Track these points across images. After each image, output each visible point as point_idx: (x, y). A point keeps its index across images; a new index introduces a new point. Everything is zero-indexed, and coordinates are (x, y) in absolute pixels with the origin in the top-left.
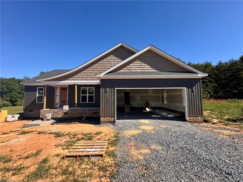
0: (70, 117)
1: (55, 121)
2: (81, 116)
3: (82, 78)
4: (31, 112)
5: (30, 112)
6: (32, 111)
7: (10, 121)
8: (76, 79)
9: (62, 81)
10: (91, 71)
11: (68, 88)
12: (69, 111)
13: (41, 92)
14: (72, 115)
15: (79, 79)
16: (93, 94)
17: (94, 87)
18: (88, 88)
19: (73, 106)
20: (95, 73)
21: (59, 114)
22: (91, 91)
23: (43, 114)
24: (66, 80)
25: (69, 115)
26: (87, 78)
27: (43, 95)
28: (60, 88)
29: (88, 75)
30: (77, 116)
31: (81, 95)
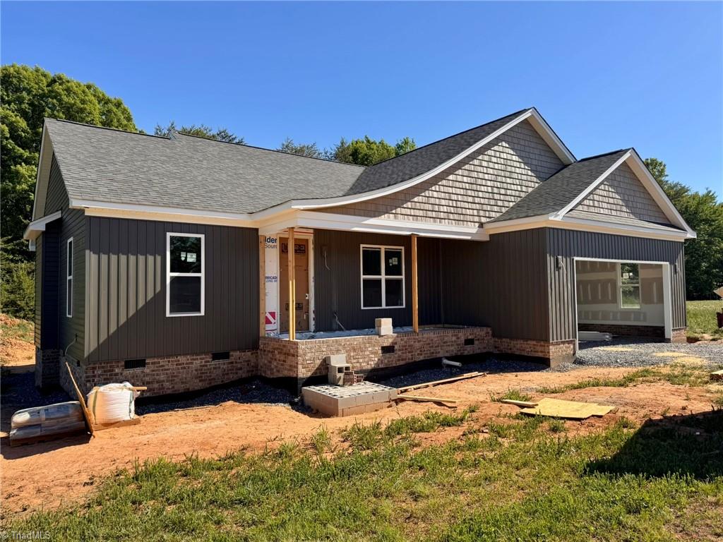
0: (404, 362)
2: (434, 356)
4: (138, 370)
5: (128, 372)
6: (141, 363)
9: (371, 217)
10: (450, 190)
11: (311, 246)
12: (399, 339)
13: (186, 258)
14: (409, 355)
15: (421, 213)
16: (401, 275)
17: (403, 248)
18: (383, 248)
19: (334, 326)
20: (460, 198)
21: (367, 353)
22: (394, 261)
23: (308, 362)
24: (385, 213)
25: (399, 356)
26: (442, 215)
27: (202, 275)
28: (278, 241)
29: (443, 202)
30: (421, 358)
31: (363, 277)
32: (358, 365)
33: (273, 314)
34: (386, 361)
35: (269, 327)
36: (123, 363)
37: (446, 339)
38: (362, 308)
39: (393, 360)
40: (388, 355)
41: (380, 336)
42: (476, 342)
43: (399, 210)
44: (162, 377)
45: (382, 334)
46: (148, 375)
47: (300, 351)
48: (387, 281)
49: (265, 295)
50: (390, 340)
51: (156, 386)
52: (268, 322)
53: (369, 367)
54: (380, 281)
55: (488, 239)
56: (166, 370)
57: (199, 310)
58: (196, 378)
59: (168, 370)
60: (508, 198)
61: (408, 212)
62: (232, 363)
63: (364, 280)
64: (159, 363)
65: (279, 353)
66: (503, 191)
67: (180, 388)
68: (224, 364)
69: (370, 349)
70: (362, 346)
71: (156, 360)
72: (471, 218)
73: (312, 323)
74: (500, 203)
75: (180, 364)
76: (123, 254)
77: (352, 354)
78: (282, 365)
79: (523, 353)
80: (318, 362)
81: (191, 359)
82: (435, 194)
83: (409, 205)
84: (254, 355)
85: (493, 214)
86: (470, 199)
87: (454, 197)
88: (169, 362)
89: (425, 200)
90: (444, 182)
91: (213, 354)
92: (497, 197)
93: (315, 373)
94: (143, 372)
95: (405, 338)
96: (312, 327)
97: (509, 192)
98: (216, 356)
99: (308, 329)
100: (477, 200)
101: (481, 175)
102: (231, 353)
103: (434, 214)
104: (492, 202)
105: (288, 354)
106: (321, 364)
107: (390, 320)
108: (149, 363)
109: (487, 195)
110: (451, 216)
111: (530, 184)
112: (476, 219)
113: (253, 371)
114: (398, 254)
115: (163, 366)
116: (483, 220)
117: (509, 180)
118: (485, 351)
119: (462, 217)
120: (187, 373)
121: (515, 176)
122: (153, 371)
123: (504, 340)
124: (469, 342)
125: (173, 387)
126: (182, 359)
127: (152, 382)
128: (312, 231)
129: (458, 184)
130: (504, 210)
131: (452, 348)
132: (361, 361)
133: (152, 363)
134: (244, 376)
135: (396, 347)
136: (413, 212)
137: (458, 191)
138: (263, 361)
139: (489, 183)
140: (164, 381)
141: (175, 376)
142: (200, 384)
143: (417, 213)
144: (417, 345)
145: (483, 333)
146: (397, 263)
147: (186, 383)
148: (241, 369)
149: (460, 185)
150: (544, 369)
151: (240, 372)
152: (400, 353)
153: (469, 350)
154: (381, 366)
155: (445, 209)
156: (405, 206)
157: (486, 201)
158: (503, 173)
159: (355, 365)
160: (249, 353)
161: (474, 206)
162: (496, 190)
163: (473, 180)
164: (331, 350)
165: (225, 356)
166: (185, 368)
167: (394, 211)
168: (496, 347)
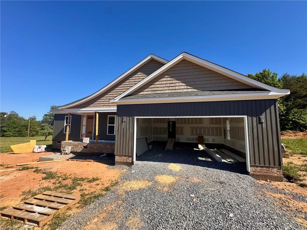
1: (75, 156)
2: (101, 152)
3: (104, 105)
5: (58, 143)
7: (36, 152)
8: (98, 105)
18: (115, 116)
25: (89, 150)
27: (70, 124)
28: (86, 116)
30: (96, 152)
33: (84, 134)
38: (107, 134)
41: (83, 143)
47: (62, 144)
49: (82, 129)
53: (79, 151)
63: (109, 126)
70: (78, 145)
73: (93, 137)
107: (89, 138)
135: (88, 147)
154: (83, 152)
159: (75, 150)
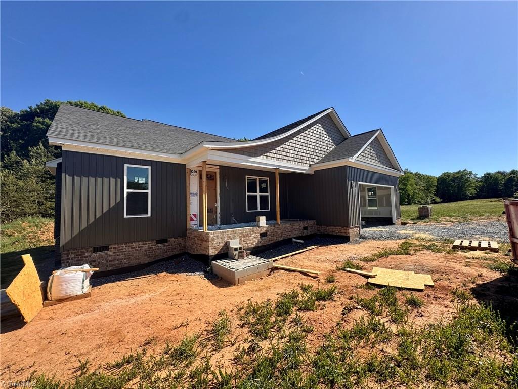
0: (272, 242)
4: (103, 253)
5: (95, 255)
6: (106, 248)
7: (81, 293)
9: (253, 157)
10: (294, 145)
11: (218, 176)
12: (270, 229)
13: (138, 181)
14: (275, 238)
15: (280, 157)
16: (268, 193)
17: (268, 178)
18: (258, 178)
19: (232, 222)
20: (300, 150)
21: (252, 237)
22: (264, 185)
23: (215, 245)
24: (261, 155)
25: (270, 238)
26: (291, 159)
27: (149, 191)
28: (198, 172)
29: (291, 152)
30: (282, 239)
31: (247, 194)
32: (246, 245)
33: (195, 215)
34: (263, 242)
35: (192, 223)
36: (92, 249)
37: (294, 227)
38: (247, 211)
39: (267, 241)
40: (263, 238)
41: (259, 227)
42: (309, 228)
43: (268, 154)
44: (121, 257)
45: (260, 226)
46: (110, 256)
47: (210, 238)
48: (260, 196)
49: (190, 204)
50: (265, 229)
51: (117, 262)
52: (192, 220)
53: (253, 246)
54: (256, 196)
55: (313, 173)
56: (123, 252)
57: (147, 213)
58: (145, 256)
59: (125, 251)
60: (322, 152)
61: (273, 155)
62: (169, 245)
63: (248, 196)
64: (119, 247)
65: (198, 239)
66: (319, 149)
67: (134, 262)
68: (164, 246)
69: (253, 235)
70: (249, 233)
71: (117, 246)
72: (305, 162)
73: (219, 220)
74: (318, 155)
75: (134, 248)
76: (92, 177)
77: (243, 239)
78: (200, 246)
79: (333, 233)
80: (222, 245)
81: (142, 244)
82: (287, 147)
83: (274, 151)
84: (183, 240)
85: (315, 160)
86: (305, 151)
87: (296, 149)
88: (126, 246)
89: (282, 149)
90: (291, 141)
91: (157, 241)
92: (317, 151)
93: (220, 252)
94: (107, 254)
95: (273, 228)
96: (219, 223)
97: (322, 149)
98: (158, 242)
99: (216, 224)
100: (308, 152)
101: (309, 140)
102: (169, 239)
103: (287, 158)
104: (315, 154)
105: (203, 240)
106: (224, 246)
107: (265, 217)
108: (111, 248)
109: (312, 150)
110: (296, 160)
111: (331, 146)
112: (308, 162)
113: (182, 250)
114: (266, 182)
115: (122, 249)
116: (311, 163)
117: (322, 143)
118: (313, 233)
119: (301, 161)
120: (139, 253)
121: (325, 141)
122: (114, 253)
123: (323, 226)
124: (305, 228)
125: (129, 263)
126: (136, 244)
127: (114, 261)
128: (218, 167)
129: (298, 143)
130: (320, 158)
131: (297, 232)
132: (248, 242)
133: (114, 248)
134: (177, 253)
135: (268, 233)
136: (276, 156)
137: (299, 146)
138: (189, 243)
139: (313, 144)
140: (122, 259)
141: (130, 256)
142: (148, 259)
143: (278, 156)
144: (279, 231)
145: (312, 223)
146: (265, 187)
147: (138, 259)
148: (175, 249)
149: (300, 143)
150: (347, 242)
151: (175, 250)
152: (270, 236)
153: (306, 233)
154: (260, 245)
155: (292, 155)
156: (272, 152)
157: (312, 153)
158: (319, 140)
159: (245, 245)
160: (180, 239)
161: (306, 155)
162: (316, 148)
163: (305, 142)
164: (230, 237)
165: (165, 241)
166: (137, 250)
167: (266, 155)
168: (318, 231)
